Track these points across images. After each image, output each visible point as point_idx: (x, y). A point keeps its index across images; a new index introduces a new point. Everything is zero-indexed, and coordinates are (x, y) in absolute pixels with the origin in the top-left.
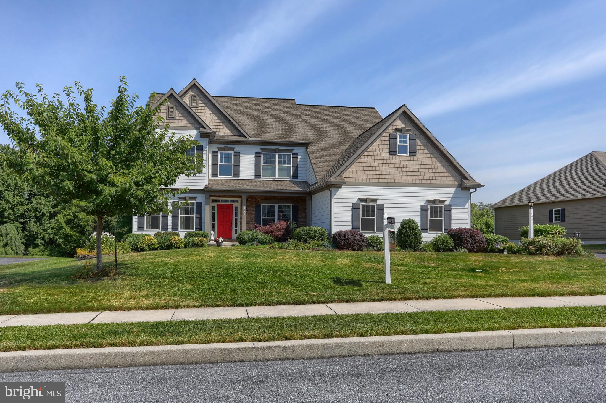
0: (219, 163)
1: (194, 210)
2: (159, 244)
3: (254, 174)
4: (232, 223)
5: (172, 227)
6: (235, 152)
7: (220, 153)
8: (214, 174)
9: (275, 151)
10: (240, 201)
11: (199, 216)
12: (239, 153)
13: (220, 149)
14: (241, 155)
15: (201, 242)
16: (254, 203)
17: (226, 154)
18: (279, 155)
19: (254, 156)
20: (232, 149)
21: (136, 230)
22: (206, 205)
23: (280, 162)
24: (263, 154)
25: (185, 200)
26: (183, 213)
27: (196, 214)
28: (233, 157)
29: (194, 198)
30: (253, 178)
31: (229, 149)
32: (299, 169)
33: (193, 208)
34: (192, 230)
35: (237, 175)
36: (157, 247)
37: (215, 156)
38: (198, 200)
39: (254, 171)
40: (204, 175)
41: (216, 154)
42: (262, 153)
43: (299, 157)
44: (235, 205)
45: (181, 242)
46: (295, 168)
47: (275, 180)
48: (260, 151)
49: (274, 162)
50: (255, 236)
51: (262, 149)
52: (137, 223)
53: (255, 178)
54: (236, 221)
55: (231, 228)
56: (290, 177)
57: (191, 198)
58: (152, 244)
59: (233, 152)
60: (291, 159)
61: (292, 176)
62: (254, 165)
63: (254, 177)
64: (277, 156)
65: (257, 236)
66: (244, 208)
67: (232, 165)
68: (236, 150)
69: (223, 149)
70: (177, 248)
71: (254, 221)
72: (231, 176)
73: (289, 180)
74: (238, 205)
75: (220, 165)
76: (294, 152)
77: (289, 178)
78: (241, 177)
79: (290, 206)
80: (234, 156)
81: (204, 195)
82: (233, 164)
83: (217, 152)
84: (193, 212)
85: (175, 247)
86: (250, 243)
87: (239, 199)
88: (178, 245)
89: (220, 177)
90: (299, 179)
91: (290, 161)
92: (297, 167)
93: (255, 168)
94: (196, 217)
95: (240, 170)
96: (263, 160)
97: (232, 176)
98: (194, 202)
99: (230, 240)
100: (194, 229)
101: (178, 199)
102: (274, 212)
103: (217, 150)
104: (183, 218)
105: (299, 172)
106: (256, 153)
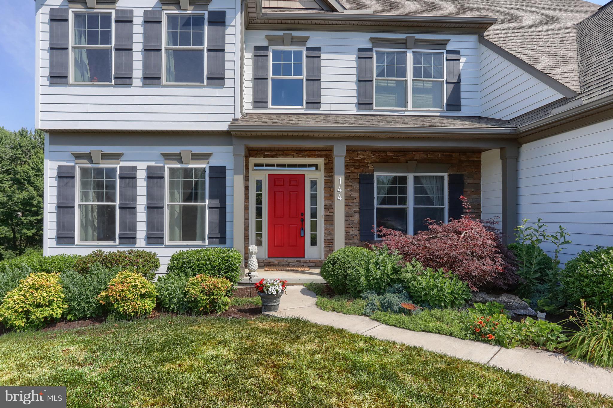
0: (270, 75)
1: (204, 189)
2: (68, 300)
3: (355, 100)
4: (303, 221)
5: (147, 234)
6: (308, 49)
7: (274, 52)
8: (260, 102)
9: (404, 44)
10: (322, 167)
11: (216, 203)
12: (318, 49)
13: (272, 41)
14: (323, 56)
15: (209, 293)
16: (356, 171)
17: (287, 54)
18: (414, 53)
19: (354, 57)
20: (303, 41)
21: (54, 243)
22: (236, 173)
23: (417, 73)
24: (377, 52)
25: (181, 162)
26: (177, 196)
27: (210, 197)
28: (304, 59)
29: (206, 157)
30: (352, 109)
31: (294, 41)
32: (463, 88)
33: (203, 183)
34: (200, 243)
35: (314, 103)
36: (57, 313)
37: (260, 58)
38: (215, 162)
39: (355, 93)
40: (231, 92)
41: (262, 53)
42: (374, 49)
43: (463, 60)
44: (310, 175)
45: (143, 296)
46: (452, 86)
47: (407, 114)
48: (369, 45)
49: (403, 72)
50: (389, 269)
51: (372, 40)
52: (54, 226)
53: (359, 109)
54: (314, 215)
55: (302, 232)
56: (442, 107)
57: (195, 157)
58: (39, 306)
59: (303, 49)
60: (442, 64)
61: (447, 105)
62: (354, 78)
63: (355, 109)
64: (410, 57)
65: (395, 271)
66: (340, 180)
67: (301, 80)
68: (310, 43)
69: (281, 41)
70: (124, 317)
71: (357, 214)
72: (300, 107)
73: (438, 114)
74: (319, 176)
75: (273, 80)
76: (450, 47)
77: (439, 109)
78: (324, 109)
79: (442, 178)
80: (307, 56)
81: (230, 148)
82: (304, 76)
83: (266, 49)
84: (203, 194)
85: (118, 313)
86: (376, 299)
87: (320, 162)
88: (129, 308)
89: (272, 108)
90: (464, 111)
91: (442, 68)
92: (458, 84)
93: (358, 87)
94: (210, 208)
95: (323, 92)
96: (377, 67)
97: (302, 105)
98: (204, 170)
99: (299, 261)
100: (204, 240)
101: (163, 159)
102: (403, 191)
103: (265, 43)
104: (177, 209)
105: (463, 95)
106: (360, 50)
